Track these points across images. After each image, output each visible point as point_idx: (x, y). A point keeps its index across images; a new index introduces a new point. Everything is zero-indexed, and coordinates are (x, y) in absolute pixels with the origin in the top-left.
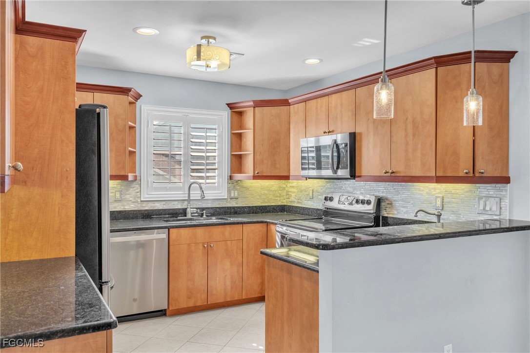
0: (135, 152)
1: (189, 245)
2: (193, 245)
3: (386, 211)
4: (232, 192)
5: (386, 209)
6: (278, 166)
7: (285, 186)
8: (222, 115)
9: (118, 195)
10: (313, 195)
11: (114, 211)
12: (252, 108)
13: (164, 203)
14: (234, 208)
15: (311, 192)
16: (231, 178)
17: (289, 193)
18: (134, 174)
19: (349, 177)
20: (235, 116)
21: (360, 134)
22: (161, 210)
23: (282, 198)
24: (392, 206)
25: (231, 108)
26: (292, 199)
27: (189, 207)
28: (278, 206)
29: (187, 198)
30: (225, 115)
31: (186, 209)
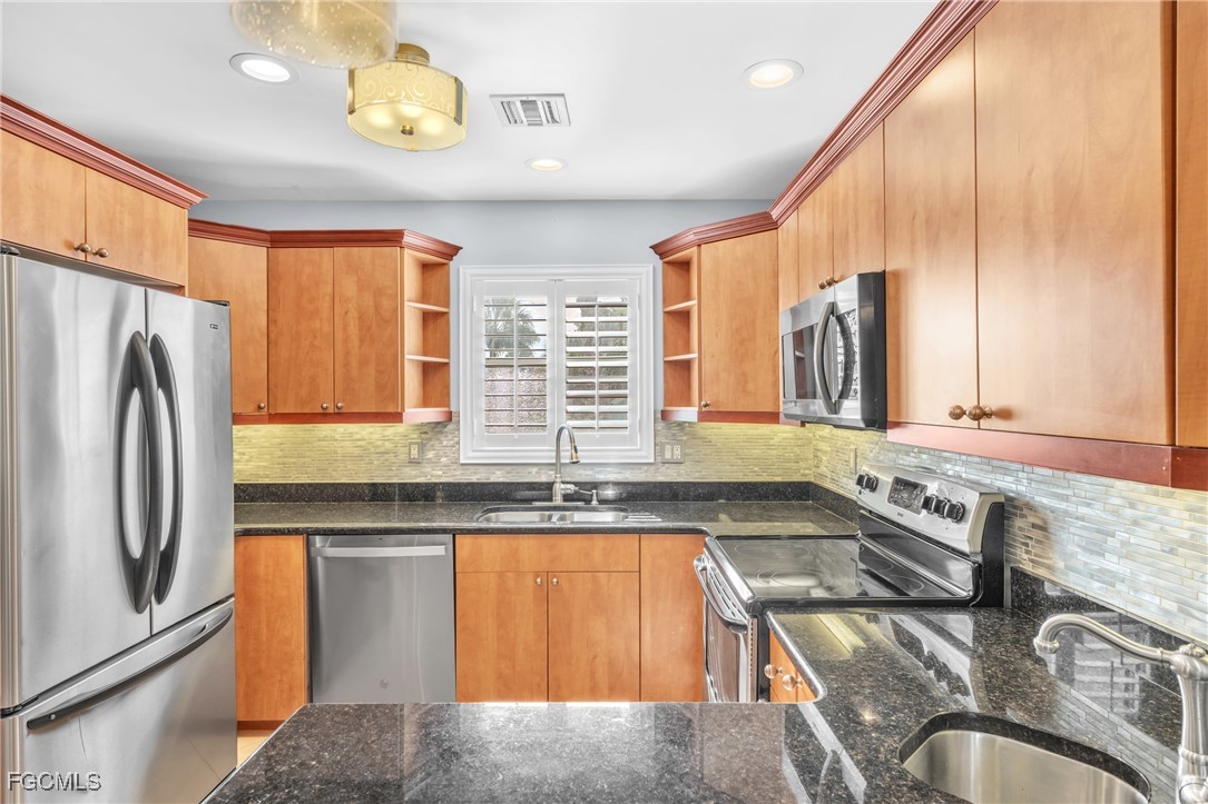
0: (447, 364)
1: (501, 575)
2: (510, 575)
3: (1027, 552)
4: (668, 447)
5: (1027, 545)
6: (751, 387)
7: (811, 435)
8: (641, 274)
9: (415, 452)
10: (856, 464)
11: (406, 484)
12: (695, 248)
13: (509, 468)
14: (669, 485)
15: (852, 455)
16: (665, 415)
17: (819, 454)
18: (446, 409)
19: (863, 426)
20: (673, 273)
21: (896, 274)
22: (499, 484)
23: (802, 464)
24: (1047, 538)
25: (662, 255)
26: (823, 469)
27: (558, 480)
28: (790, 484)
29: (554, 461)
30: (648, 272)
31: (553, 483)
